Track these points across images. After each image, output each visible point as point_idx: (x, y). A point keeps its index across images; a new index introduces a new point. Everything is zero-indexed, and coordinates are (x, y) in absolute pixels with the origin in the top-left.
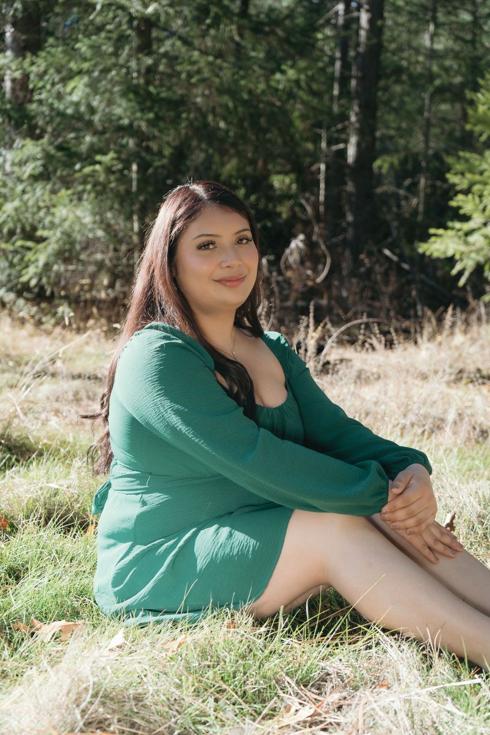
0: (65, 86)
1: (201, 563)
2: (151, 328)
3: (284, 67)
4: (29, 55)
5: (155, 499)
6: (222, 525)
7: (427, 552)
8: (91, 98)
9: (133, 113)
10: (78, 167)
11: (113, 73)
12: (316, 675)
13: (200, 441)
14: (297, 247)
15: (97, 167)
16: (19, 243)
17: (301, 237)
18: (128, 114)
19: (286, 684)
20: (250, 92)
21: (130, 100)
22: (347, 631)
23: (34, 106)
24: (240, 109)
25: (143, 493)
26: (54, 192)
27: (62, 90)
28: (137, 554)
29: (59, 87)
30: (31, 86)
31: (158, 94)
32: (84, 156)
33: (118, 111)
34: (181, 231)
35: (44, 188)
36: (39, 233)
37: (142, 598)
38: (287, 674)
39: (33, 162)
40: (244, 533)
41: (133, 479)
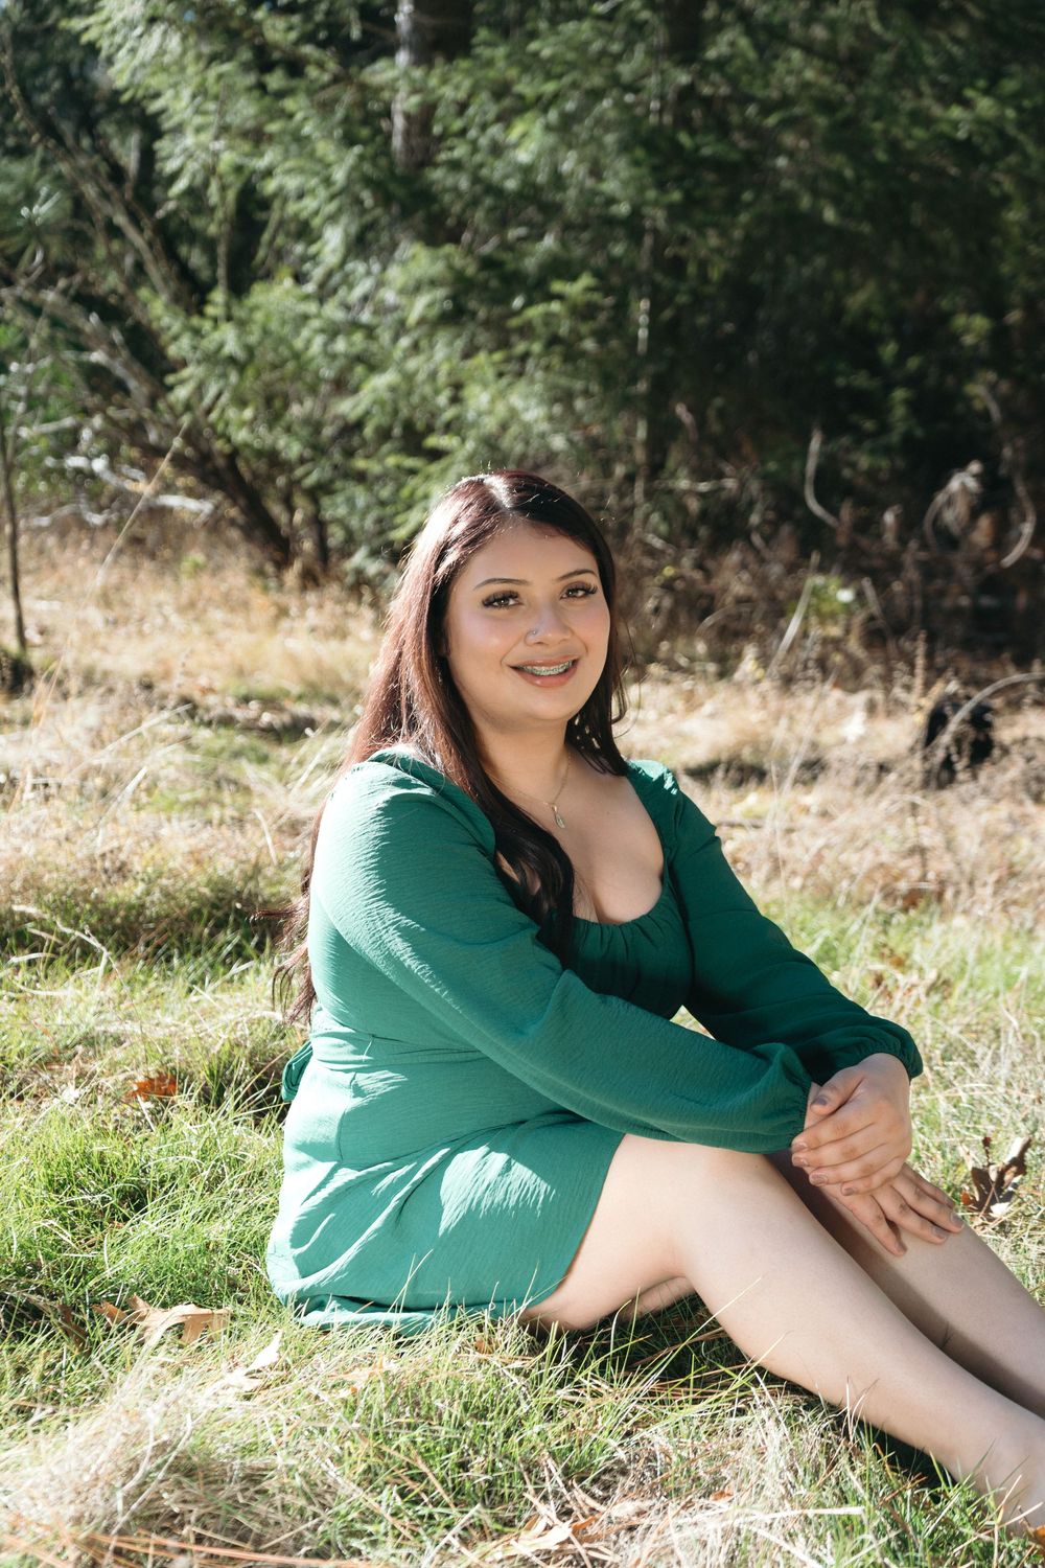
0: (508, 126)
1: (448, 1219)
2: (380, 759)
3: (969, 93)
4: (439, 61)
5: (378, 1082)
6: (494, 1148)
7: (883, 1231)
8: (561, 155)
9: (642, 190)
10: (518, 302)
11: (606, 103)
12: (601, 1460)
13: (442, 991)
14: (964, 487)
15: (555, 306)
16: (391, 461)
17: (975, 467)
18: (631, 191)
19: (546, 1473)
20: (894, 146)
21: (636, 163)
22: (691, 1377)
23: (437, 175)
24: (868, 184)
25: (357, 1071)
26: (468, 354)
27: (500, 137)
28: (338, 1189)
29: (495, 130)
30: (437, 129)
31: (697, 148)
32: (530, 281)
33: (610, 186)
34: (455, 571)
35: (450, 344)
36: (432, 441)
37: (337, 1274)
38: (552, 1455)
39: (429, 291)
40: (530, 1167)
41: (342, 1042)
